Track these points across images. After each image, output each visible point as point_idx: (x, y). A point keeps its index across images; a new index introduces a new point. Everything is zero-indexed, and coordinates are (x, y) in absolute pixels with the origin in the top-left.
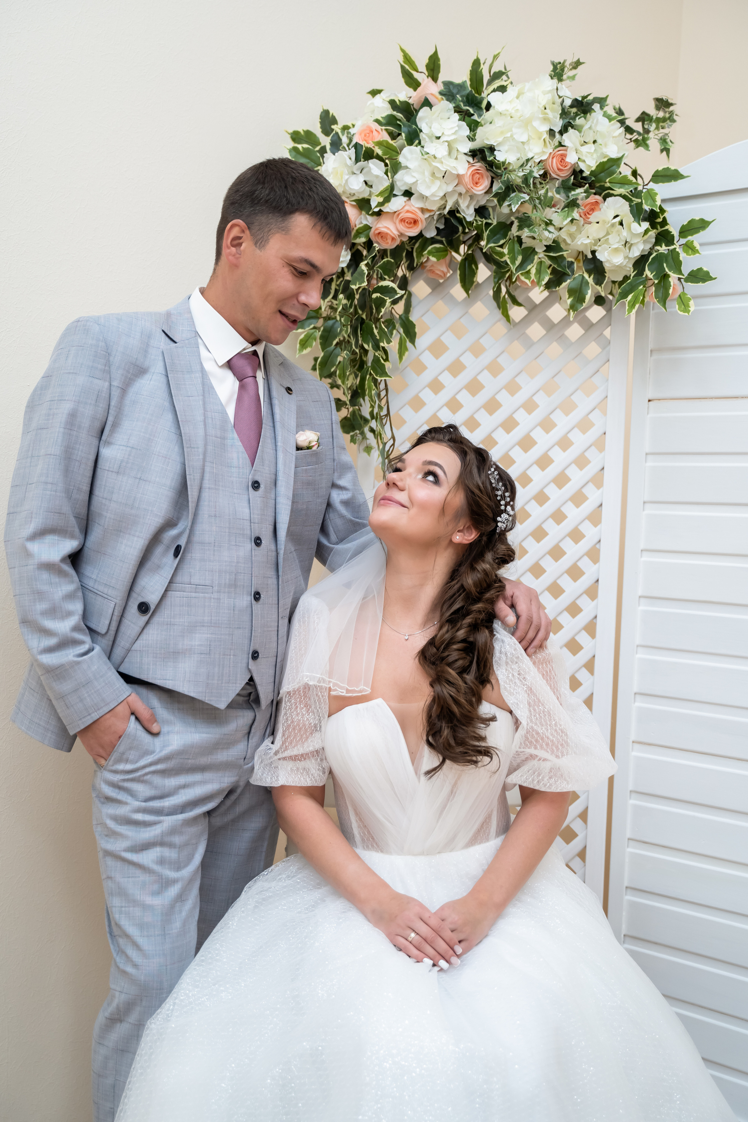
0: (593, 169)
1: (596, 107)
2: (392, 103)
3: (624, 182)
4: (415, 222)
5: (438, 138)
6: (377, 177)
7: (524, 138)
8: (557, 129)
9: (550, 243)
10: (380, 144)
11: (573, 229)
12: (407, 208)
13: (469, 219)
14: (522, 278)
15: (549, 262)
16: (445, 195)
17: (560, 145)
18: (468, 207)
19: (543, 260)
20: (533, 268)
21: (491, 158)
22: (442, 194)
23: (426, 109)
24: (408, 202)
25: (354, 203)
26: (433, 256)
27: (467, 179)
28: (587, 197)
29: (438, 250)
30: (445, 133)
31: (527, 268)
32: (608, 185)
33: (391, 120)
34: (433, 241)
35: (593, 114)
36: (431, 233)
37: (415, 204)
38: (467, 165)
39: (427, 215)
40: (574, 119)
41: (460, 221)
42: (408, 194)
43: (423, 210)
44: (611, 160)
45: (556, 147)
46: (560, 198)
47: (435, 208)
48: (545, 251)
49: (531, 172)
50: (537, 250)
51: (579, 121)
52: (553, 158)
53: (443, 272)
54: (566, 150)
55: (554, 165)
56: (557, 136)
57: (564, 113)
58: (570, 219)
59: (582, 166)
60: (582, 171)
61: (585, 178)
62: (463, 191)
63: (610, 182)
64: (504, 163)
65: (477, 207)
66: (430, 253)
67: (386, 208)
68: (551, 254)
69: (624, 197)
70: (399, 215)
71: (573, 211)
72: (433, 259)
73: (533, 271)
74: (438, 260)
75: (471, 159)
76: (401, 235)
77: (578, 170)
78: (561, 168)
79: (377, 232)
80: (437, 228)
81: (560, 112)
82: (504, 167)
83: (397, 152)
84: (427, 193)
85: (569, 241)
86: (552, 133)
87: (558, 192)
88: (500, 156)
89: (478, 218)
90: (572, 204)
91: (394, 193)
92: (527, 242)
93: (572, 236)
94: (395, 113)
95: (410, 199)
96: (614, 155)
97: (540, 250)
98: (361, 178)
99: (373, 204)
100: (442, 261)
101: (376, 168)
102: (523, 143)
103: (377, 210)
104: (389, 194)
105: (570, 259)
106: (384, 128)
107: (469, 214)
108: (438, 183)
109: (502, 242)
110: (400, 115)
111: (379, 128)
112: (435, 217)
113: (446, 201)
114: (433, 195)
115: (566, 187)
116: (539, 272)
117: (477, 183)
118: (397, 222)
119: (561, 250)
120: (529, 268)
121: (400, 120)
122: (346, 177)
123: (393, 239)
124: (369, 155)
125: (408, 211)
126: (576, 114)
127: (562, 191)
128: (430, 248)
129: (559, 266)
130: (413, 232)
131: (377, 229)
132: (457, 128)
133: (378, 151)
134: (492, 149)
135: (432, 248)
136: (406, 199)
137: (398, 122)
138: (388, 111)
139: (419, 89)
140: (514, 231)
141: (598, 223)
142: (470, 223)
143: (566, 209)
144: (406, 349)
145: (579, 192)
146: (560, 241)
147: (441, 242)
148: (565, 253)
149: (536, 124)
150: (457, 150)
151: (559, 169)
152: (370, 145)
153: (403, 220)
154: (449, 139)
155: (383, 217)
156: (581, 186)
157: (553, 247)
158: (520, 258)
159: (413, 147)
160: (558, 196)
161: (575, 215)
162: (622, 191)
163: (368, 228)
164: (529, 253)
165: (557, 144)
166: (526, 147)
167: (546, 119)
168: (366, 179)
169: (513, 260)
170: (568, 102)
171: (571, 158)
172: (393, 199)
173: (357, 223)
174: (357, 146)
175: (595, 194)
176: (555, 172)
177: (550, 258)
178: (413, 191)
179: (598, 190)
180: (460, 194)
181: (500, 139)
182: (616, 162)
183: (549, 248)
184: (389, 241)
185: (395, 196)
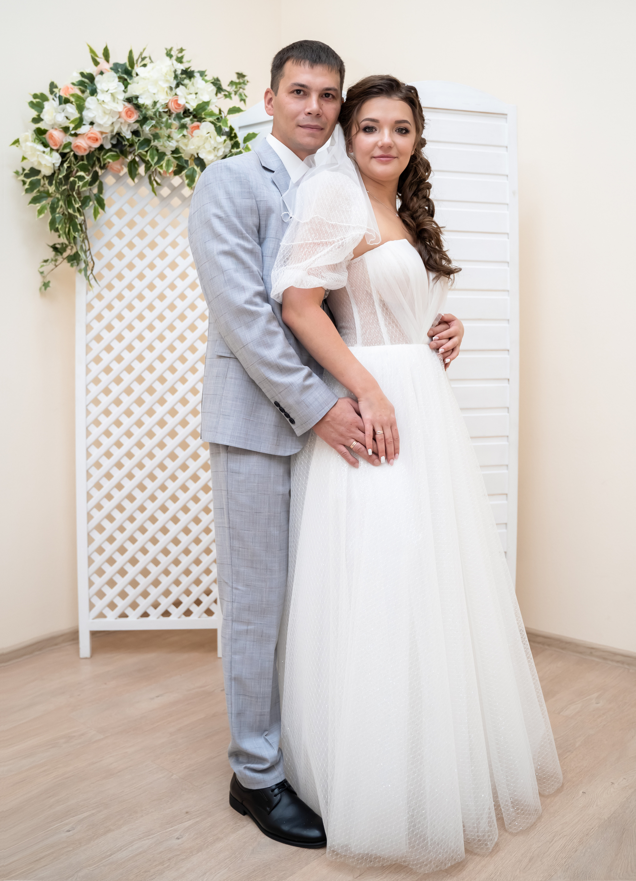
0: (195, 107)
1: (197, 75)
2: (82, 74)
3: (211, 114)
4: (97, 140)
5: (107, 91)
6: (72, 114)
7: (155, 91)
8: (174, 86)
9: (173, 149)
10: (73, 95)
11: (185, 141)
12: (92, 131)
13: (128, 137)
14: (159, 169)
15: (173, 160)
16: (113, 123)
17: (176, 94)
18: (127, 130)
19: (170, 159)
20: (164, 163)
21: (136, 102)
22: (110, 123)
23: (100, 76)
24: (92, 128)
25: (61, 129)
26: (110, 159)
27: (123, 114)
28: (192, 123)
29: (113, 156)
30: (110, 88)
31: (160, 163)
32: (203, 116)
33: (81, 83)
34: (110, 150)
35: (196, 79)
36: (108, 146)
37: (96, 129)
38: (122, 106)
39: (104, 136)
40: (183, 80)
41: (122, 138)
42: (92, 123)
43: (102, 133)
44: (204, 103)
45: (174, 96)
46: (176, 123)
47: (108, 130)
48: (172, 154)
49: (158, 109)
50: (167, 153)
51: (186, 81)
52: (172, 102)
53: (118, 168)
54: (177, 97)
55: (172, 106)
56: (174, 89)
57: (176, 77)
58: (181, 135)
59: (188, 106)
60: (189, 110)
61: (191, 113)
62: (123, 121)
63: (205, 115)
64: (143, 105)
65: (132, 130)
66: (108, 157)
67: (79, 131)
68: (175, 156)
69: (212, 123)
70: (87, 134)
71: (183, 130)
72: (110, 161)
73: (164, 165)
74: (113, 160)
75: (126, 104)
76: (90, 147)
77: (187, 109)
78: (177, 107)
79: (75, 145)
80: (112, 144)
81: (173, 76)
82: (145, 107)
83: (84, 100)
84: (101, 122)
85: (184, 148)
86: (171, 88)
87: (174, 120)
88: (141, 101)
89: (134, 137)
90: (183, 126)
91: (84, 123)
92: (161, 149)
93: (186, 145)
94: (84, 79)
95: (92, 127)
96: (206, 100)
97: (169, 153)
98: (63, 115)
99: (71, 129)
100: (116, 162)
101: (71, 110)
102: (154, 94)
103: (73, 132)
104: (80, 122)
105: (187, 159)
106: (76, 87)
107: (128, 135)
108: (107, 117)
109: (146, 149)
110: (86, 80)
111: (72, 86)
112: (109, 137)
113: (114, 128)
114: (105, 123)
115: (179, 117)
116: (168, 165)
117: (130, 117)
118: (86, 139)
119: (180, 153)
120: (162, 163)
121: (87, 83)
122: (55, 114)
123: (85, 150)
124: (67, 101)
125: (92, 133)
126: (185, 78)
127: (177, 119)
128: (108, 154)
129: (179, 162)
130: (97, 145)
131: (75, 144)
132: (117, 86)
133: (72, 99)
134: (137, 98)
135: (109, 155)
136: (91, 126)
137: (86, 85)
138: (80, 78)
139: (99, 66)
140: (153, 144)
141: (198, 137)
142: (128, 140)
143: (180, 130)
144: (98, 213)
145: (187, 120)
146: (180, 148)
147: (116, 152)
148: (183, 155)
149: (161, 83)
150: (118, 99)
151: (176, 108)
152: (68, 96)
153: (89, 138)
154: (112, 92)
155: (79, 137)
156: (189, 116)
157: (176, 151)
158: (156, 158)
159: (93, 98)
160: (174, 122)
161: (185, 132)
162: (211, 119)
163: (70, 144)
164: (161, 156)
165: (174, 94)
166: (156, 96)
167: (167, 81)
168: (67, 115)
169: (153, 159)
170: (179, 72)
171: (182, 101)
172: (83, 127)
173: (64, 140)
174: (60, 97)
175: (198, 121)
176: (173, 110)
177: (174, 158)
178: (94, 122)
179: (199, 120)
180: (121, 123)
181: (141, 92)
182: (207, 103)
183: (173, 152)
184: (83, 150)
185: (84, 125)
